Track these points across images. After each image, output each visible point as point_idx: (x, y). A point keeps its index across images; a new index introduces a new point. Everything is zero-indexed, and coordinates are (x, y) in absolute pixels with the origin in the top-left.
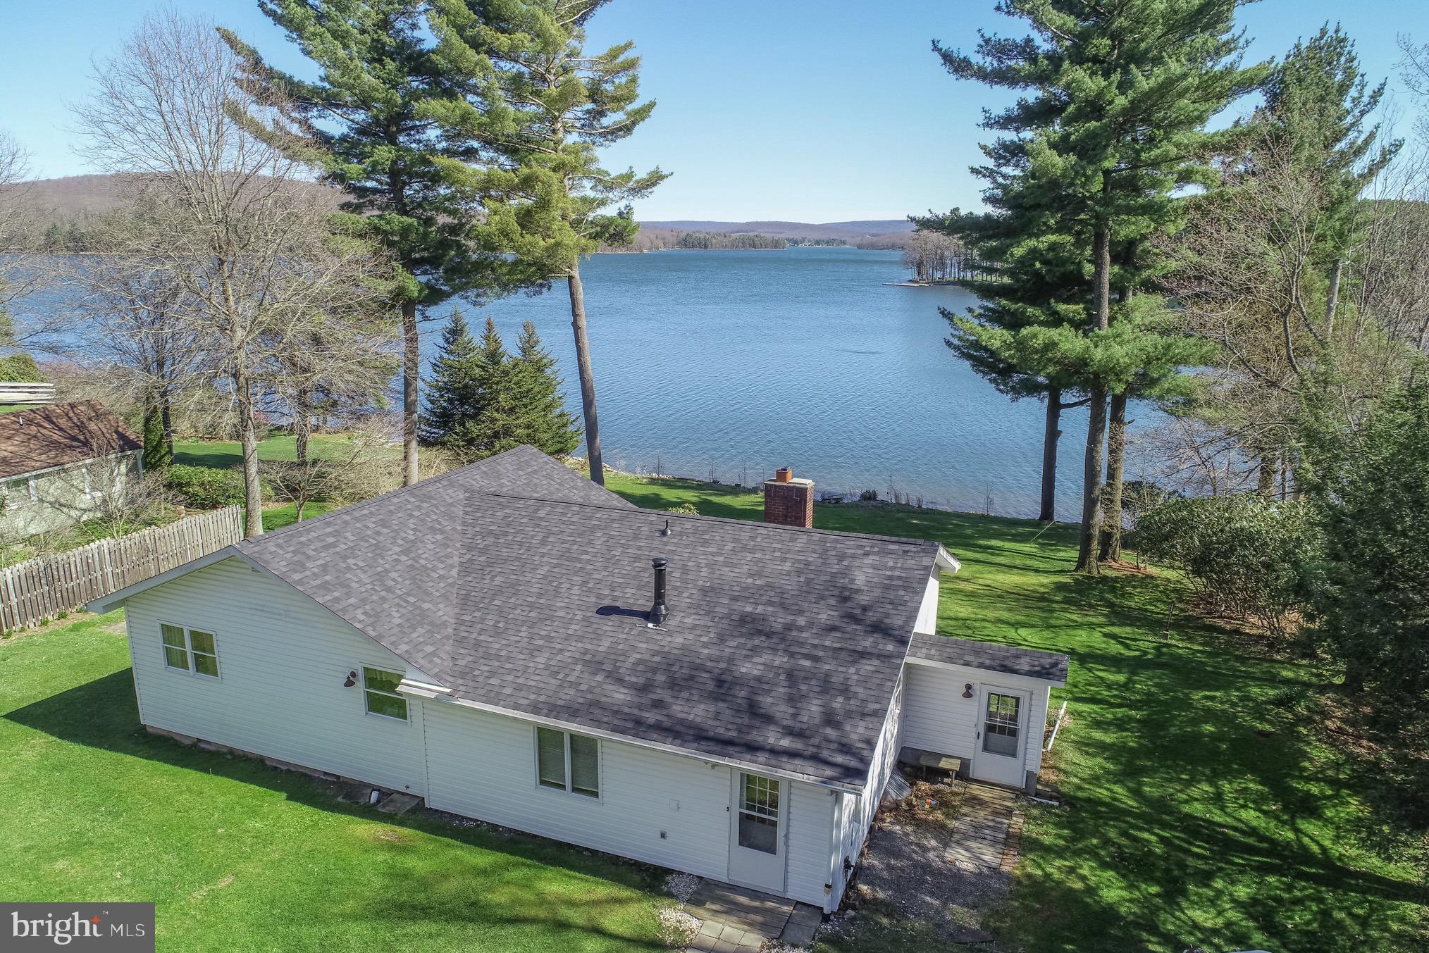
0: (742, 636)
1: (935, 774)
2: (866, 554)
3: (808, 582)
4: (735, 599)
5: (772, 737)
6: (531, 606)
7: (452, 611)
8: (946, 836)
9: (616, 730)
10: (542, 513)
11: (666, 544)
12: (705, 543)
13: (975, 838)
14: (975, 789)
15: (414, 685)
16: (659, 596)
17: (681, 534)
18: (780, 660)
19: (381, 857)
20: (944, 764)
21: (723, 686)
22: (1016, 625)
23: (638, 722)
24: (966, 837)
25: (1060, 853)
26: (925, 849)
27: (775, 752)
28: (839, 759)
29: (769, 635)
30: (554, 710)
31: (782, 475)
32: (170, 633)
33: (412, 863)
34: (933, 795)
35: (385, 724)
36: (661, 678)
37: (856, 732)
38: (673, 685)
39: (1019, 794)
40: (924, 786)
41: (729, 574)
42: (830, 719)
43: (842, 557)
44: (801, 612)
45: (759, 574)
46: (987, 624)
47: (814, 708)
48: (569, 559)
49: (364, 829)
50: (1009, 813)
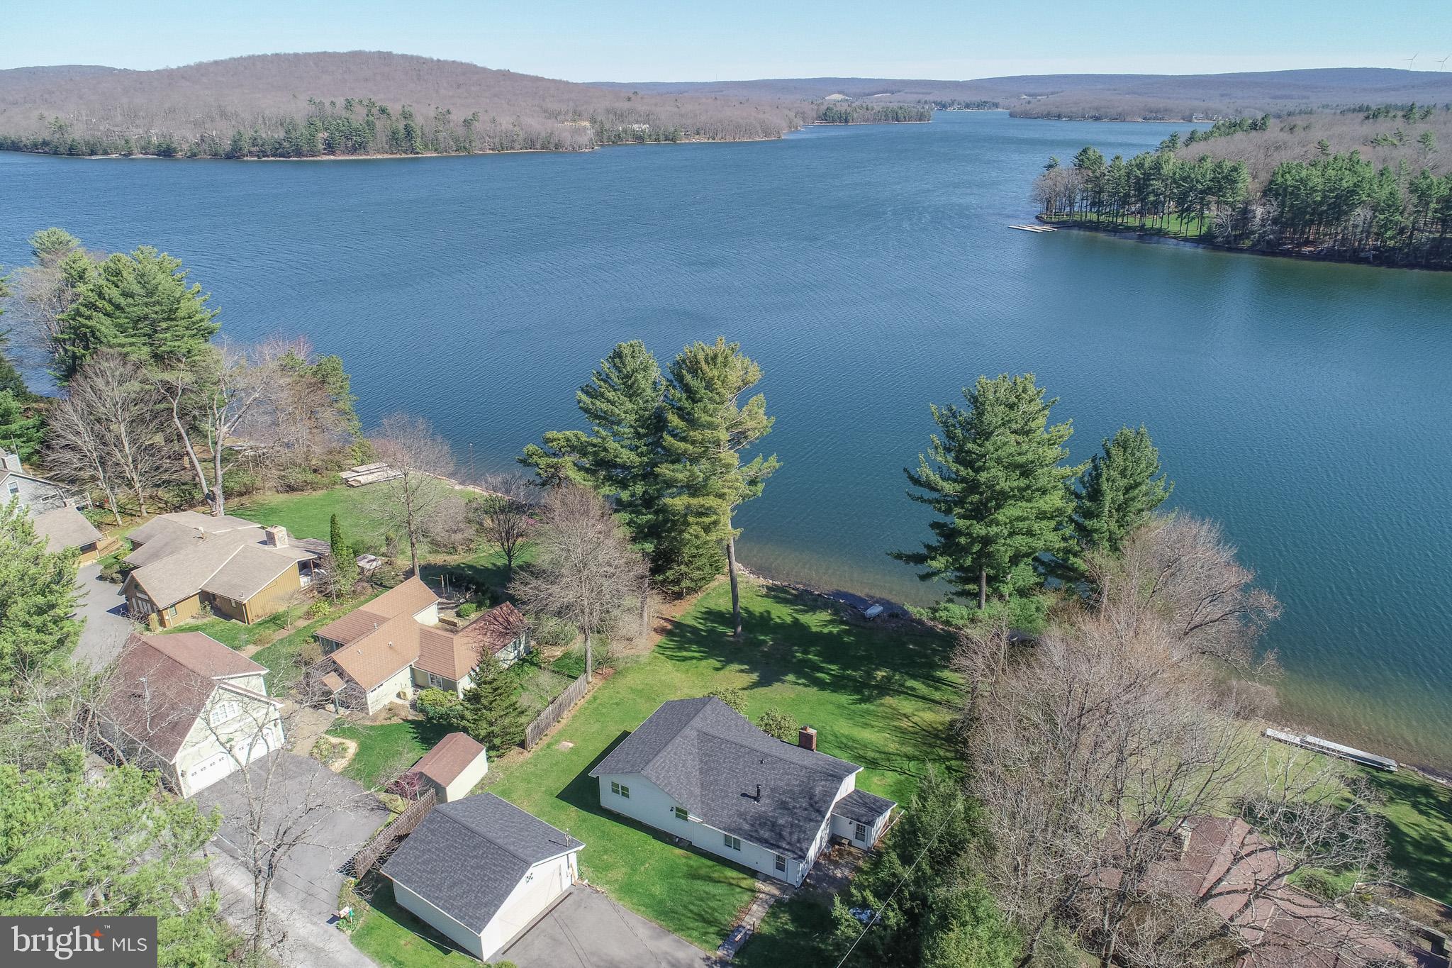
0: (781, 808)
1: (840, 844)
2: (822, 780)
3: (803, 790)
4: (780, 794)
5: (784, 845)
6: (722, 790)
7: (699, 790)
8: (837, 865)
9: (745, 838)
10: (723, 747)
11: (762, 767)
12: (774, 769)
13: (845, 867)
14: (852, 849)
15: (691, 817)
16: (758, 795)
17: (767, 763)
18: (790, 819)
19: (684, 861)
20: (843, 841)
21: (774, 826)
22: (910, 758)
23: (752, 836)
24: (843, 866)
25: (866, 873)
26: (829, 869)
27: (784, 849)
28: (800, 853)
29: (788, 809)
30: (729, 831)
31: (805, 729)
32: (613, 784)
33: (692, 863)
34: (838, 850)
35: (681, 821)
36: (758, 822)
37: (804, 846)
38: (760, 824)
39: (865, 852)
40: (837, 847)
41: (781, 784)
42: (799, 841)
43: (814, 780)
44: (798, 802)
45: (788, 785)
46: (898, 758)
47: (795, 837)
48: (733, 771)
49: (678, 851)
50: (859, 858)
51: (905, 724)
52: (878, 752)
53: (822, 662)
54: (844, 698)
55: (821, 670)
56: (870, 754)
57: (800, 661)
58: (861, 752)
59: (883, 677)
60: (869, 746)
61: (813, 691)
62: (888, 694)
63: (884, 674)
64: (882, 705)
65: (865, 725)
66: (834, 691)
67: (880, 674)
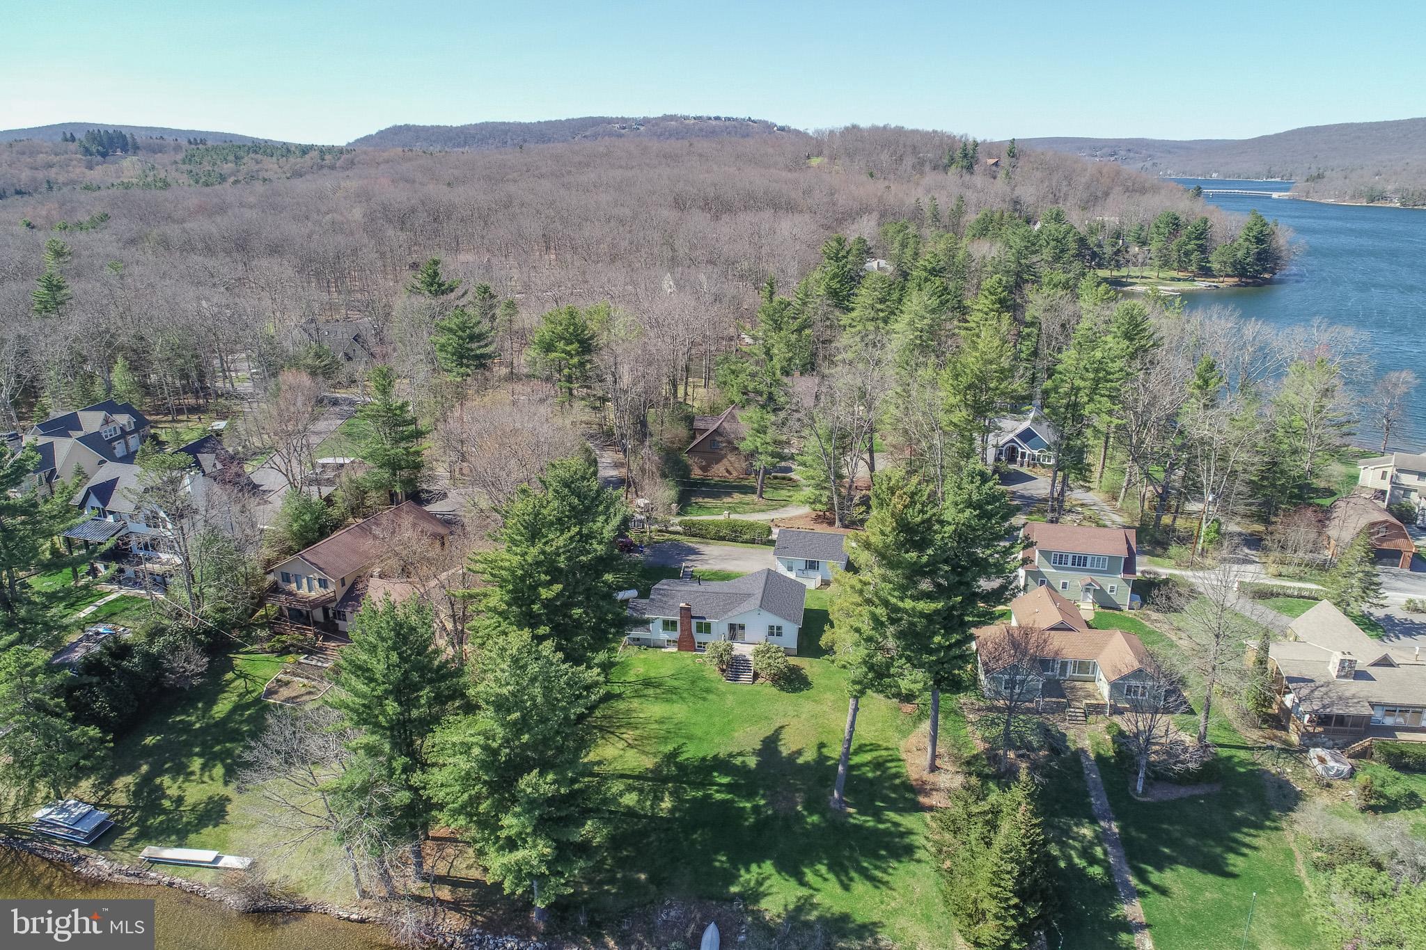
51: (629, 735)
52: (645, 696)
53: (733, 801)
54: (692, 752)
55: (729, 788)
56: (651, 691)
57: (756, 794)
58: (658, 691)
59: (662, 800)
60: (653, 700)
61: (723, 752)
62: (652, 771)
63: (663, 805)
64: (655, 755)
65: (660, 722)
66: (704, 759)
67: (667, 804)
